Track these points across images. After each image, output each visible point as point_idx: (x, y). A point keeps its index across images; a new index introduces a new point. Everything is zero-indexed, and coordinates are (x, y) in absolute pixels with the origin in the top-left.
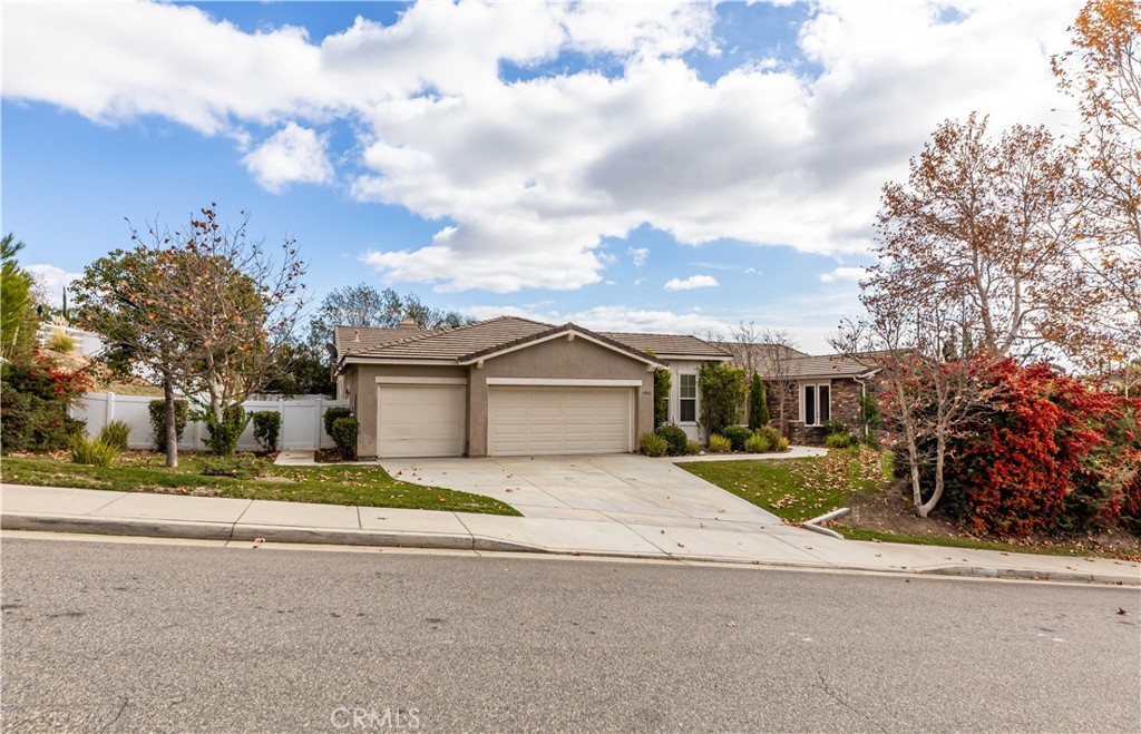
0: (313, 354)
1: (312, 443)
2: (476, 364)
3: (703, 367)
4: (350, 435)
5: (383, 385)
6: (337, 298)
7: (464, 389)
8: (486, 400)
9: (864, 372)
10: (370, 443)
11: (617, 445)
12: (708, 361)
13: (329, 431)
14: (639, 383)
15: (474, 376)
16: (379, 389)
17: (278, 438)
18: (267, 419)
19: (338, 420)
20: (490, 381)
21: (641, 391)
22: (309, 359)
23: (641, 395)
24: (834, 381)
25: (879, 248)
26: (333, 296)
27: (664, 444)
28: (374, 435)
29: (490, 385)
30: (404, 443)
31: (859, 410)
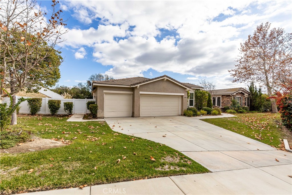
0: (87, 89)
1: (84, 112)
2: (136, 87)
3: (195, 91)
4: (95, 110)
5: (106, 93)
6: (94, 76)
7: (132, 95)
8: (140, 99)
9: (233, 93)
10: (101, 113)
11: (176, 113)
12: (197, 89)
13: (88, 109)
14: (183, 94)
15: (136, 91)
16: (105, 94)
17: (72, 110)
18: (68, 104)
19: (91, 105)
20: (141, 93)
21: (184, 97)
22: (87, 90)
23: (184, 98)
24: (222, 96)
25: (237, 60)
26: (92, 76)
27: (192, 113)
28: (103, 110)
29: (141, 94)
30: (113, 112)
31: (231, 103)
